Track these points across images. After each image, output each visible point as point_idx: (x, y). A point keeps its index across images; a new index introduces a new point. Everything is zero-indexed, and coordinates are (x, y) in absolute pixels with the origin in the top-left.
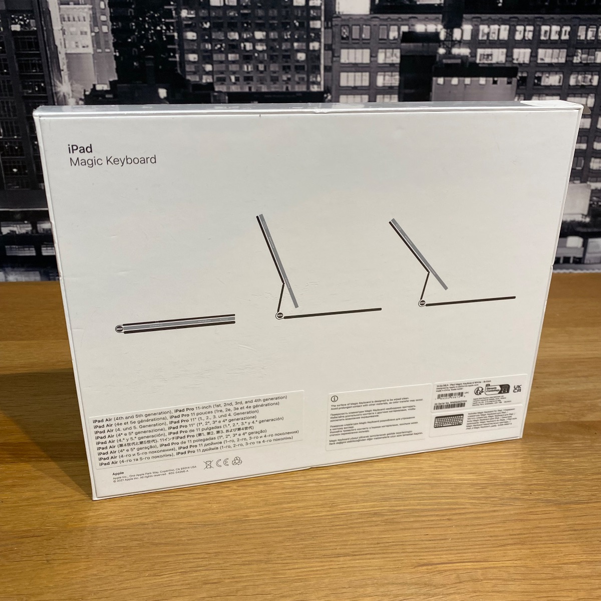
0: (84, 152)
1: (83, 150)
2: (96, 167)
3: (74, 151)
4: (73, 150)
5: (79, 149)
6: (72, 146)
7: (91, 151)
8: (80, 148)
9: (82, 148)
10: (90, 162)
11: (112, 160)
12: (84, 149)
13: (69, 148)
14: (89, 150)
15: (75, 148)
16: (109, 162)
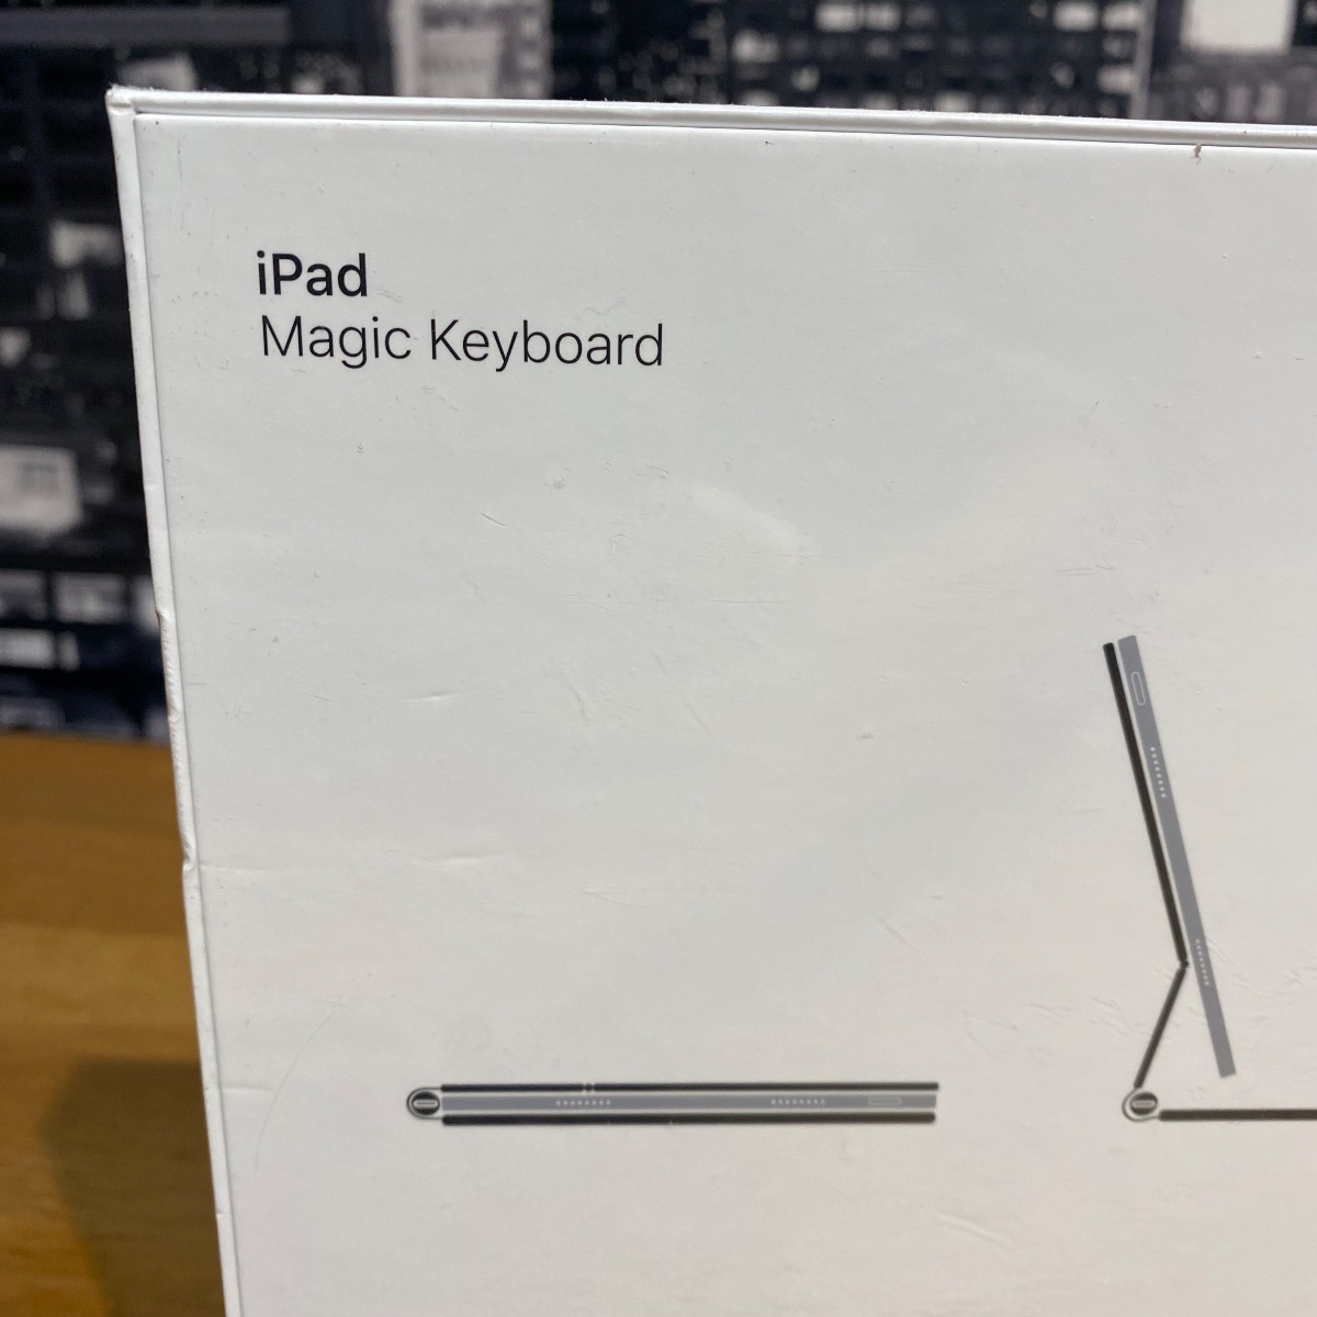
0: (328, 290)
1: (325, 282)
2: (379, 365)
3: (283, 283)
4: (278, 278)
5: (305, 277)
6: (277, 258)
7: (363, 290)
8: (311, 269)
9: (320, 273)
10: (352, 341)
11: (455, 338)
12: (328, 279)
13: (262, 267)
14: (352, 280)
15: (287, 268)
16: (440, 346)
